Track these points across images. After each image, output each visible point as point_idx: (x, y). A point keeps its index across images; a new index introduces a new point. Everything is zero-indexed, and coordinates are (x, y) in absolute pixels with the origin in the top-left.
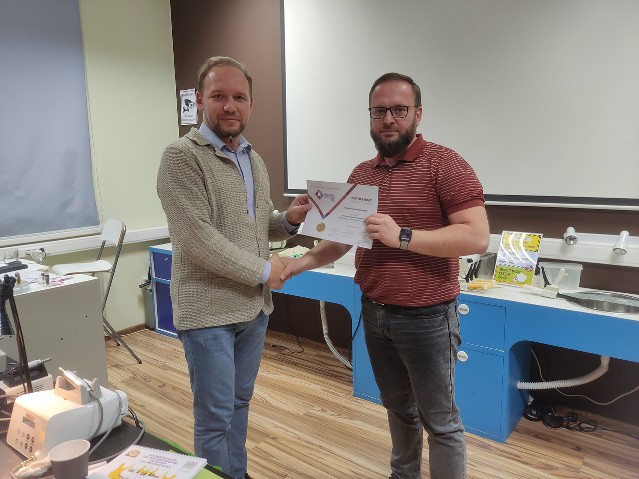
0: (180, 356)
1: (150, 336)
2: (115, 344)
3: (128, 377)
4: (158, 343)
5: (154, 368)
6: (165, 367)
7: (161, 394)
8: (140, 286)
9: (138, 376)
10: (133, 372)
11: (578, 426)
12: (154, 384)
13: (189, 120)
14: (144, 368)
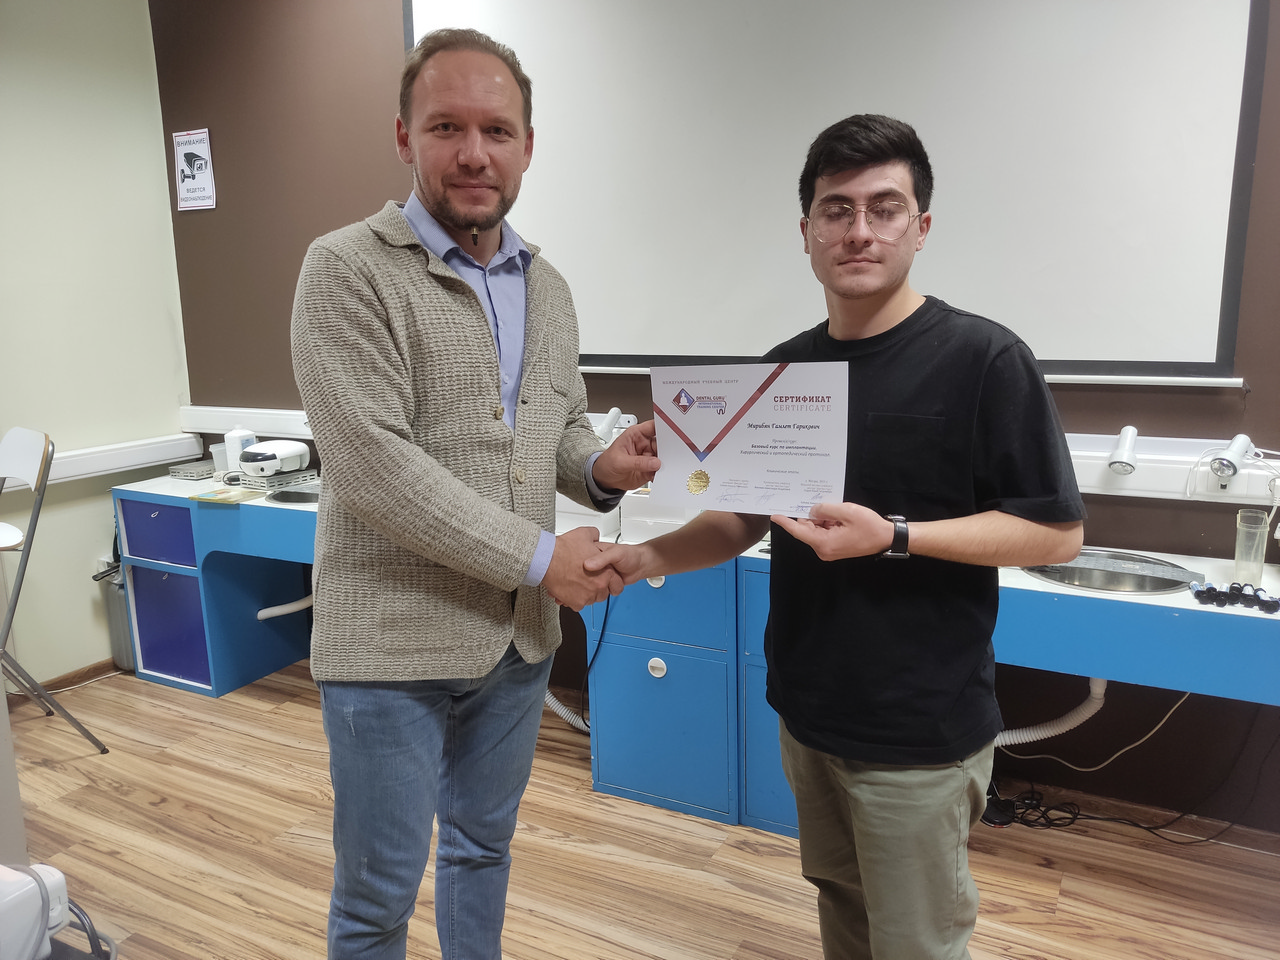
0: (196, 730)
1: (124, 688)
2: (40, 712)
3: (75, 788)
4: (143, 704)
5: (137, 760)
6: (164, 759)
7: (160, 822)
8: (95, 578)
9: (99, 782)
10: (88, 775)
11: (1042, 817)
12: (140, 799)
13: (194, 199)
14: (115, 764)
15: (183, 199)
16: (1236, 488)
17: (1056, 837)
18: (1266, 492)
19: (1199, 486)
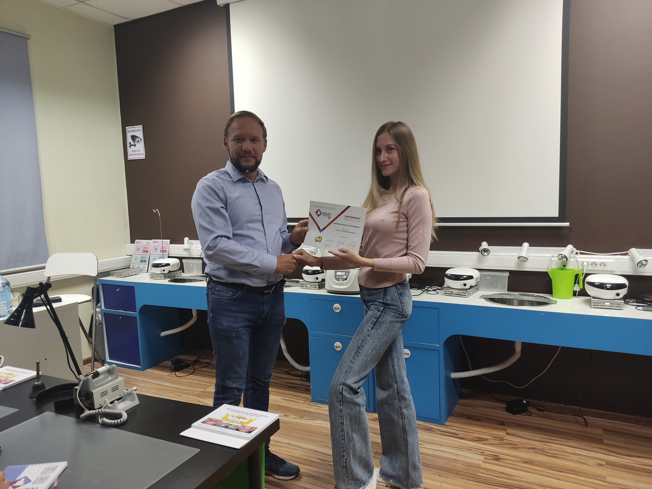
13: (136, 155)
15: (130, 155)
16: (568, 267)
17: (506, 414)
18: (581, 267)
19: (555, 266)
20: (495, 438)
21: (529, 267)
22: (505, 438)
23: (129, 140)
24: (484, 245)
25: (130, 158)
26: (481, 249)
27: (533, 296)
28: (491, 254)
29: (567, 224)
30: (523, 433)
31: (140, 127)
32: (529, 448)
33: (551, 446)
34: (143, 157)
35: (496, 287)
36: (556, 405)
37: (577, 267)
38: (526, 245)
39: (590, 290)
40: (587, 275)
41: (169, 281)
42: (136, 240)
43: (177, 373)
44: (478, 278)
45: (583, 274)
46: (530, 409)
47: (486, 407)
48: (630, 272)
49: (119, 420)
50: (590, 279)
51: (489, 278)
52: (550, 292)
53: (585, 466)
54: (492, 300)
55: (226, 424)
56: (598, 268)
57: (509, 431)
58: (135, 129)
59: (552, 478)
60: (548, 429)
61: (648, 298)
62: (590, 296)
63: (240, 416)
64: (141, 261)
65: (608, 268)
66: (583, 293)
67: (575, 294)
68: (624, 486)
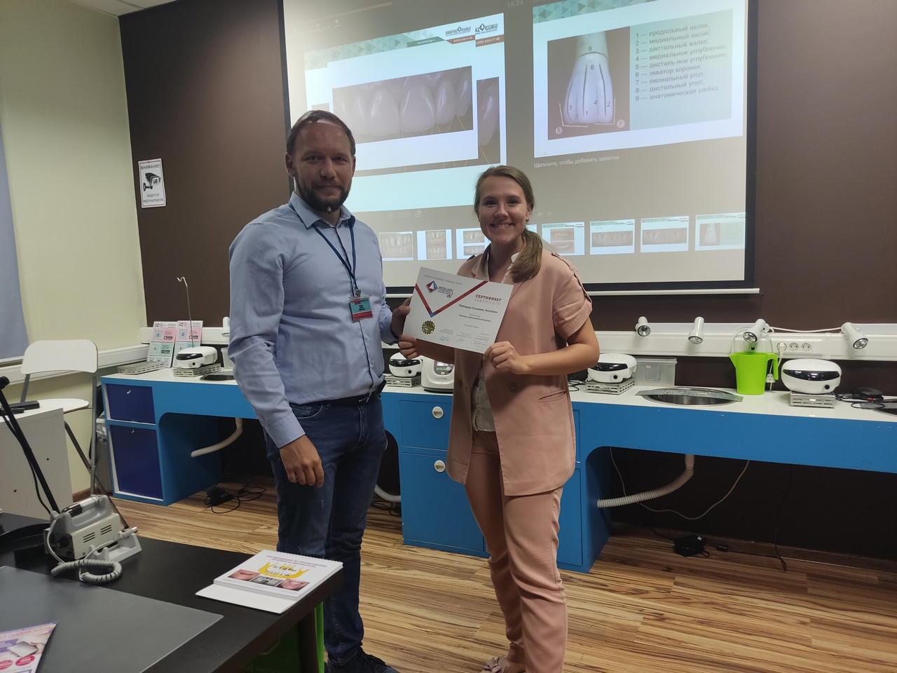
13: (152, 201)
15: (145, 201)
16: (759, 349)
17: (674, 556)
18: (775, 350)
19: (739, 349)
20: (659, 589)
21: (704, 351)
22: (673, 589)
23: (143, 180)
24: (643, 321)
25: (145, 205)
26: (637, 326)
27: (709, 391)
28: (651, 333)
29: (756, 290)
30: (698, 582)
31: (158, 162)
32: (705, 603)
33: (737, 600)
34: (163, 203)
35: (659, 379)
36: (743, 542)
37: (771, 351)
38: (699, 320)
39: (789, 382)
40: (784, 361)
41: (201, 379)
42: (155, 322)
43: (215, 509)
44: (634, 367)
45: (779, 359)
46: (708, 548)
47: (646, 547)
48: (843, 356)
49: (108, 576)
50: (787, 366)
51: (650, 367)
52: (734, 386)
53: (782, 625)
54: (654, 397)
55: (264, 578)
56: (800, 350)
57: (678, 579)
58: (151, 164)
59: (737, 643)
60: (733, 576)
61: (868, 391)
62: (789, 390)
63: (286, 566)
64: (163, 352)
65: (814, 351)
66: (779, 386)
67: (767, 388)
68: (837, 652)
